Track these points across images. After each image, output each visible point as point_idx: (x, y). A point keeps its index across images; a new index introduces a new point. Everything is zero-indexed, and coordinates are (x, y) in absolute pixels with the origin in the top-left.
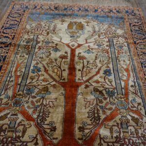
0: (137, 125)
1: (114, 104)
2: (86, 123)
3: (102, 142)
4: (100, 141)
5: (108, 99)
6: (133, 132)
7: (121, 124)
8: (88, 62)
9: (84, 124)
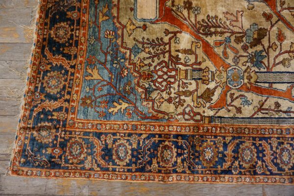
0: (199, 97)
1: (236, 63)
2: (198, 14)
3: (170, 35)
4: (172, 33)
5: (245, 54)
6: (187, 87)
7: (200, 70)
9: (196, 10)
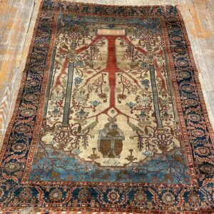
3: (90, 38)
6: (69, 41)
8: (96, 91)
